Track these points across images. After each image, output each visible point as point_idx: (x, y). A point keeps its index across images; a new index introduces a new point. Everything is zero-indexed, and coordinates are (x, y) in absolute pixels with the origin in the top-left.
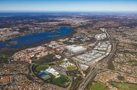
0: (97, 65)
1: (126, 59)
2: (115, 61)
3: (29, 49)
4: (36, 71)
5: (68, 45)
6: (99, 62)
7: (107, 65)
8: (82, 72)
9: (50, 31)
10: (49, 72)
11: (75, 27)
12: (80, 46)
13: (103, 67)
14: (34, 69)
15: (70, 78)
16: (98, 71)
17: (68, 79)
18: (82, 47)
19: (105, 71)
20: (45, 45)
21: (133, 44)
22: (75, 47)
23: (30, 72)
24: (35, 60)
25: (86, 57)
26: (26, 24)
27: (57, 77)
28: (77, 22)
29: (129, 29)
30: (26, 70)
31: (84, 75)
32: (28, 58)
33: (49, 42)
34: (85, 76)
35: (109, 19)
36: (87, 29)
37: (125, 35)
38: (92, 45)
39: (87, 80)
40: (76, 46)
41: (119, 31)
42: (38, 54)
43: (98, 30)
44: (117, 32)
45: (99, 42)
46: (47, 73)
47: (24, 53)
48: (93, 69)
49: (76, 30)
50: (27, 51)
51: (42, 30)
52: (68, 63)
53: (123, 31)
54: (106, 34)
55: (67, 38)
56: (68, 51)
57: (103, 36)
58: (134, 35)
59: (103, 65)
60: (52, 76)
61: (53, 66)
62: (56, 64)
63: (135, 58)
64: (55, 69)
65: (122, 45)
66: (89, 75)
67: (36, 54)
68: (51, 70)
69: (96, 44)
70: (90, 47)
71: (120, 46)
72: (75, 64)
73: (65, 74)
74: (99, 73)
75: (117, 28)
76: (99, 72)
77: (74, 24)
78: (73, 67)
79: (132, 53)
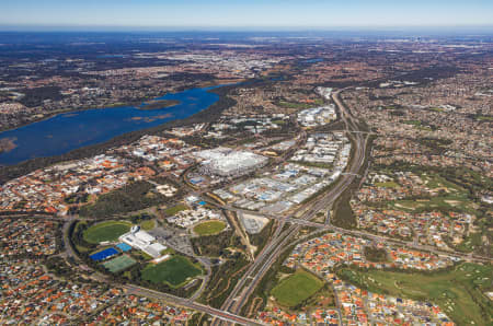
0: (298, 215)
1: (395, 191)
2: (358, 200)
3: (60, 167)
4: (84, 244)
5: (204, 148)
6: (305, 202)
7: (331, 212)
8: (246, 240)
9: (139, 99)
10: (131, 244)
11: (229, 83)
12: (244, 149)
13: (319, 219)
14: (76, 235)
15: (204, 261)
16: (301, 233)
17: (197, 266)
18: (251, 154)
19: (325, 232)
20: (120, 149)
21: (422, 141)
22: (226, 153)
23: (61, 247)
24: (81, 204)
25: (264, 188)
26: (50, 75)
27: (158, 260)
28: (239, 67)
29: (416, 90)
30: (46, 241)
31: (253, 249)
32: (54, 198)
33: (134, 139)
34: (256, 254)
35: (350, 54)
36: (272, 91)
37: (398, 111)
38: (284, 146)
39: (261, 265)
40: (230, 152)
41: (380, 98)
42: (93, 182)
43: (308, 93)
44: (373, 98)
45: (309, 136)
46: (122, 248)
47: (42, 180)
48: (284, 229)
49: (234, 93)
50: (52, 173)
51: (108, 95)
52: (201, 210)
53: (395, 97)
54: (337, 108)
55: (200, 123)
56: (201, 170)
57: (325, 114)
58: (429, 109)
59: (320, 215)
60: (142, 258)
61: (145, 223)
62: (156, 214)
63: (428, 185)
64: (151, 234)
65: (387, 143)
66: (268, 248)
67: (84, 183)
68: (139, 238)
69: (301, 144)
70: (279, 153)
71: (380, 148)
72: (224, 212)
73: (185, 248)
74: (302, 241)
75: (376, 85)
76: (303, 237)
77: (227, 75)
78: (215, 224)
79: (418, 170)
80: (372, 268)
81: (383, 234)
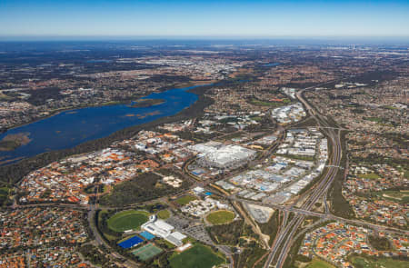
0: (299, 205)
1: (378, 182)
2: (349, 191)
3: (74, 160)
4: (110, 232)
5: (197, 143)
6: (302, 192)
7: (328, 202)
8: (257, 230)
9: (129, 98)
10: (153, 233)
11: (203, 84)
12: (233, 143)
13: (319, 209)
14: (101, 224)
15: (223, 250)
16: (306, 223)
17: (219, 255)
18: (240, 148)
19: (327, 223)
20: (123, 143)
21: (388, 136)
23: (91, 236)
24: (99, 194)
25: (260, 180)
26: (49, 77)
27: (182, 249)
28: (210, 70)
29: (367, 91)
30: (76, 230)
31: (266, 238)
32: (74, 189)
33: (133, 133)
34: (271, 243)
35: (301, 59)
36: (244, 90)
37: (358, 109)
38: (268, 140)
39: (278, 254)
40: (220, 146)
41: (338, 97)
42: (105, 173)
43: (276, 92)
44: (332, 98)
45: (287, 132)
46: (147, 238)
47: (60, 171)
48: (290, 219)
49: (210, 93)
50: (67, 165)
51: (102, 95)
52: (208, 200)
53: (351, 97)
54: (304, 106)
55: (188, 120)
56: (199, 162)
57: (296, 112)
58: (385, 108)
59: (319, 205)
60: (166, 247)
61: (160, 212)
62: (169, 204)
63: (405, 177)
64: (169, 223)
65: (358, 137)
66: (280, 237)
67: (99, 175)
68: (158, 227)
69: (282, 138)
70: (265, 147)
71: (352, 142)
72: (230, 203)
73: (203, 236)
74: (309, 231)
75: (331, 85)
76: (309, 226)
77: (200, 77)
78: (225, 214)
79: (394, 162)
80: (381, 257)
81: (381, 223)
